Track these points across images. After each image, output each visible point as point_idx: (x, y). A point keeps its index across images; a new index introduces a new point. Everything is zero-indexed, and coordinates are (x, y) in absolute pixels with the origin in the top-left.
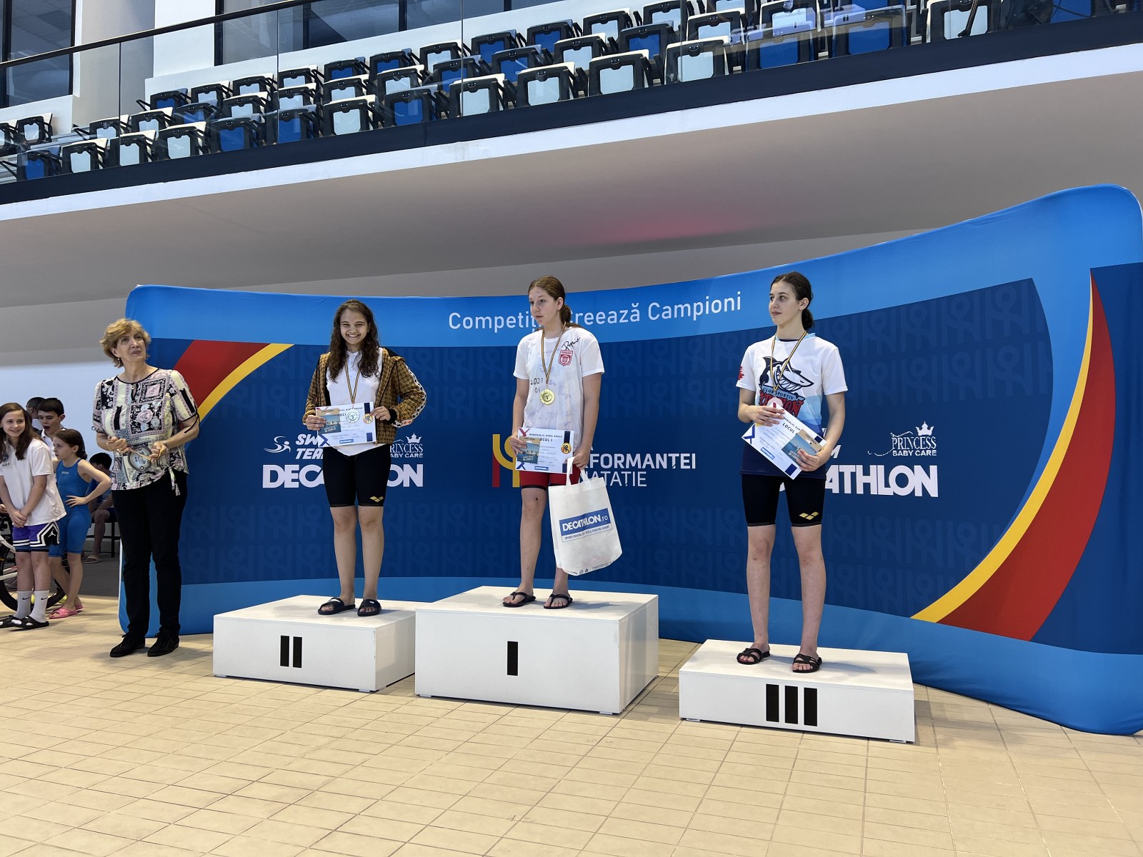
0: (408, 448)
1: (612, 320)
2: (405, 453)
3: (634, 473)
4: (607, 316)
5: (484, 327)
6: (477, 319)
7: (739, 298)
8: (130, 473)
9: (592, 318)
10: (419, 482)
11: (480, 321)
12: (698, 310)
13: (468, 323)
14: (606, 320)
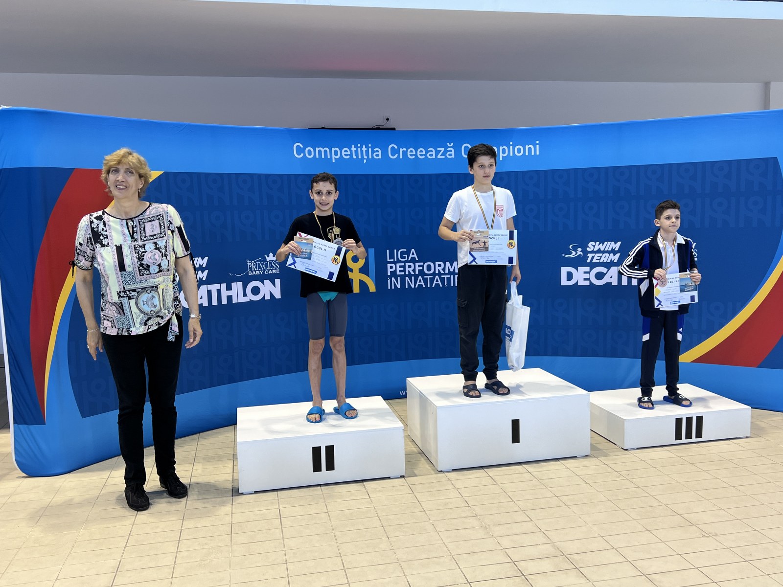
0: (266, 266)
1: (431, 155)
2: (264, 270)
3: (452, 276)
4: (427, 152)
5: (323, 157)
6: (317, 149)
7: (538, 146)
8: (139, 318)
9: (414, 153)
10: (278, 295)
11: (320, 151)
12: (504, 151)
13: (310, 152)
14: (426, 155)
